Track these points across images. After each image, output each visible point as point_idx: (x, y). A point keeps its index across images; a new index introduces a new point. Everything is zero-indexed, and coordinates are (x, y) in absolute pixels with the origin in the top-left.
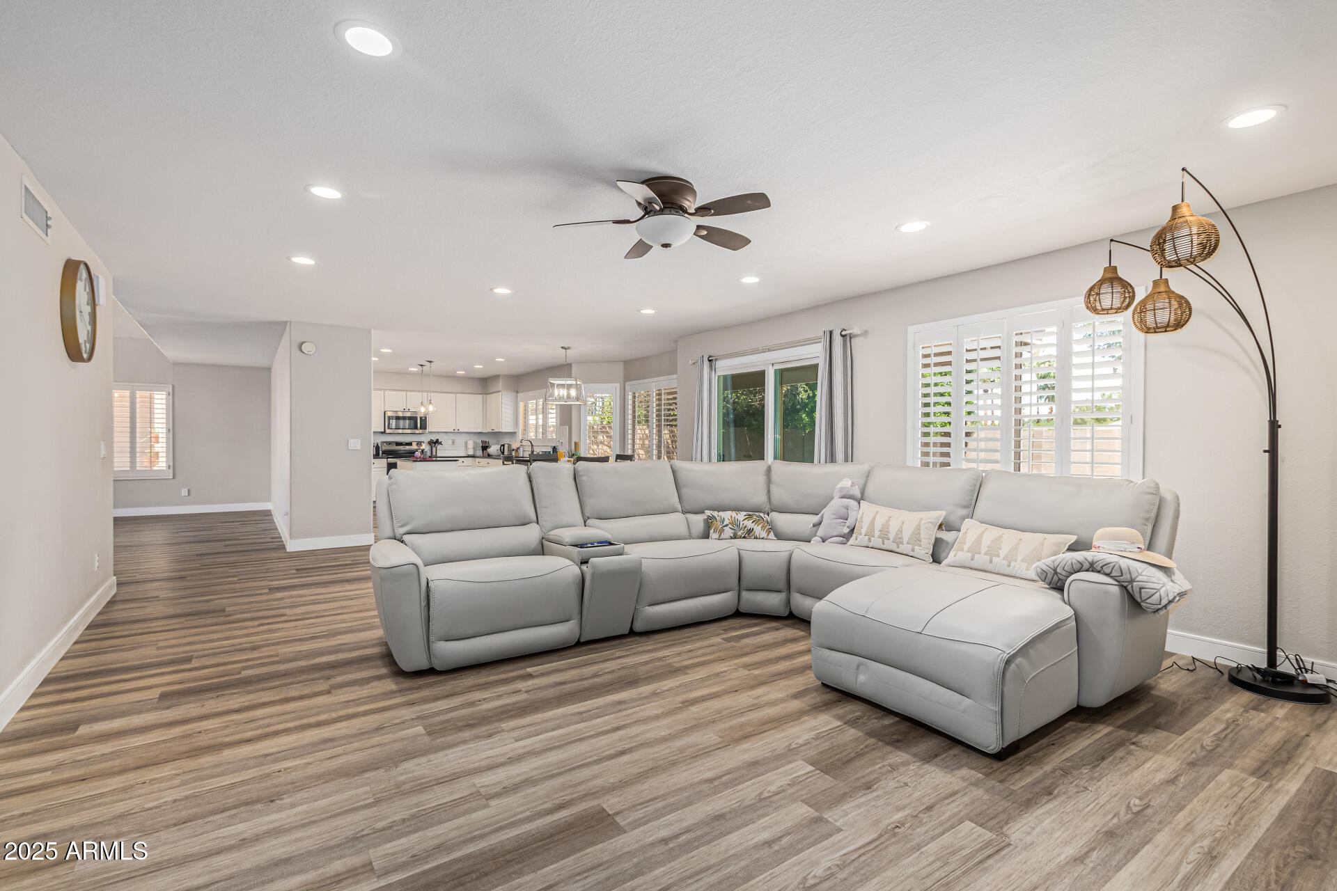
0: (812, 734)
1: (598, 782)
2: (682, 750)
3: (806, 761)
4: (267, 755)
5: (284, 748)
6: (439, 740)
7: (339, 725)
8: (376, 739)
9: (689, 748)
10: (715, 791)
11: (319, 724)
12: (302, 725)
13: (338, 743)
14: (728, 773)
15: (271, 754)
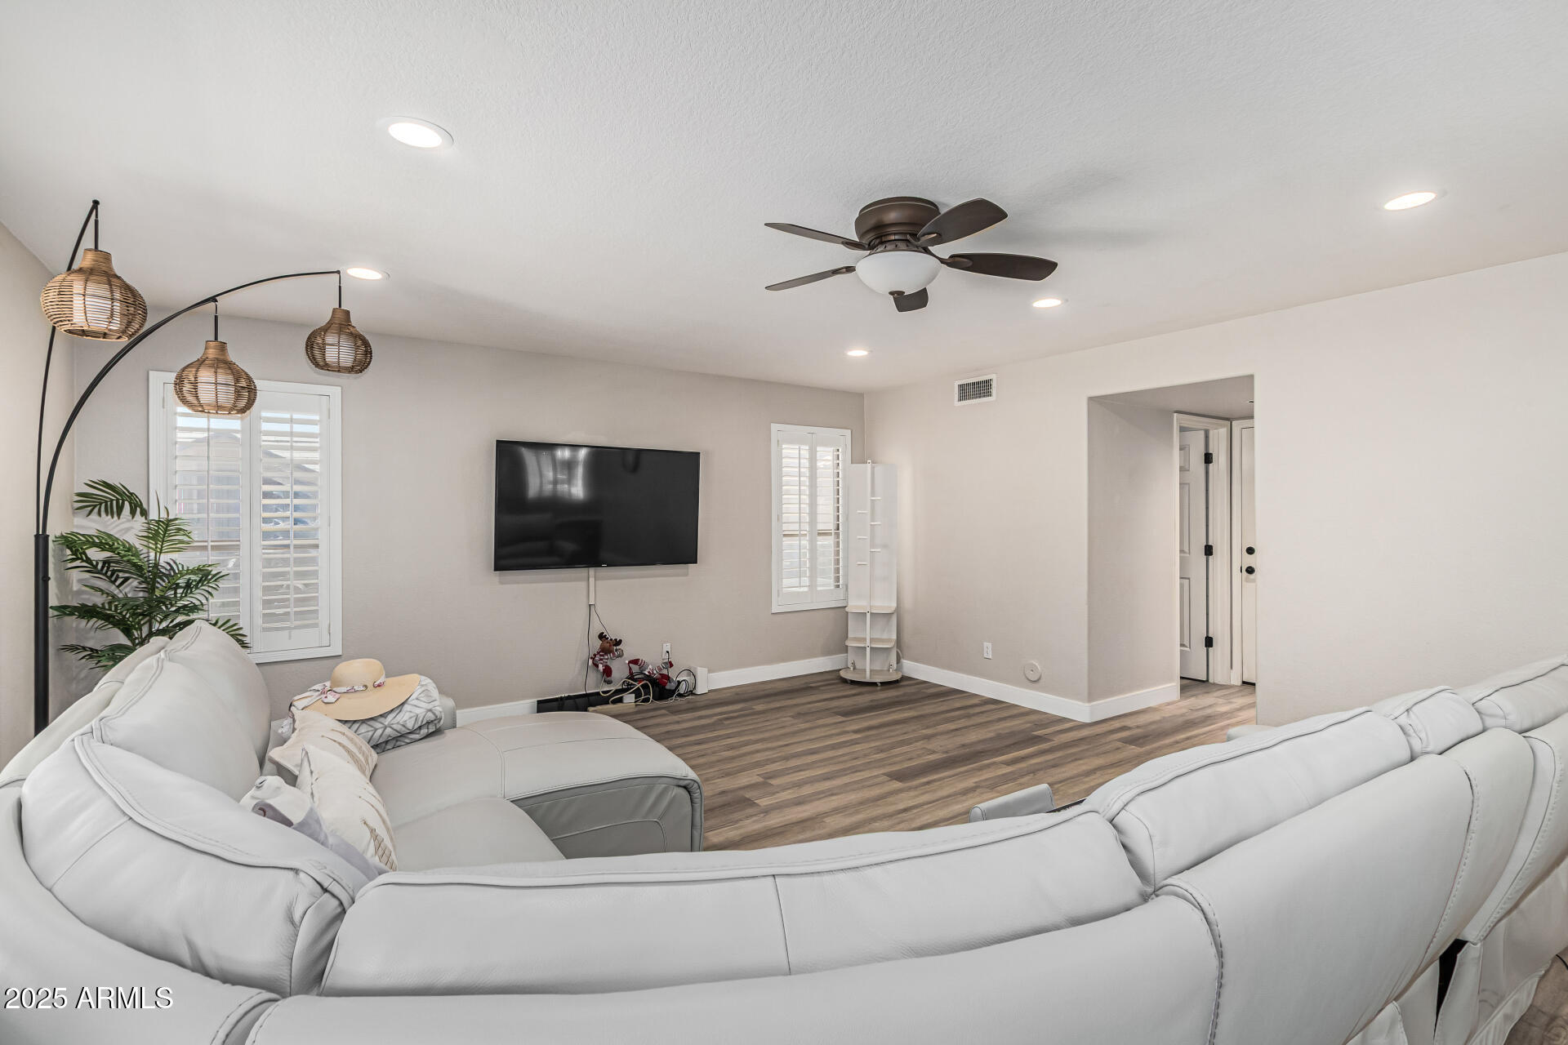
0: (741, 824)
1: (912, 794)
2: (857, 812)
3: (758, 805)
9: (851, 814)
10: (829, 790)
14: (820, 799)
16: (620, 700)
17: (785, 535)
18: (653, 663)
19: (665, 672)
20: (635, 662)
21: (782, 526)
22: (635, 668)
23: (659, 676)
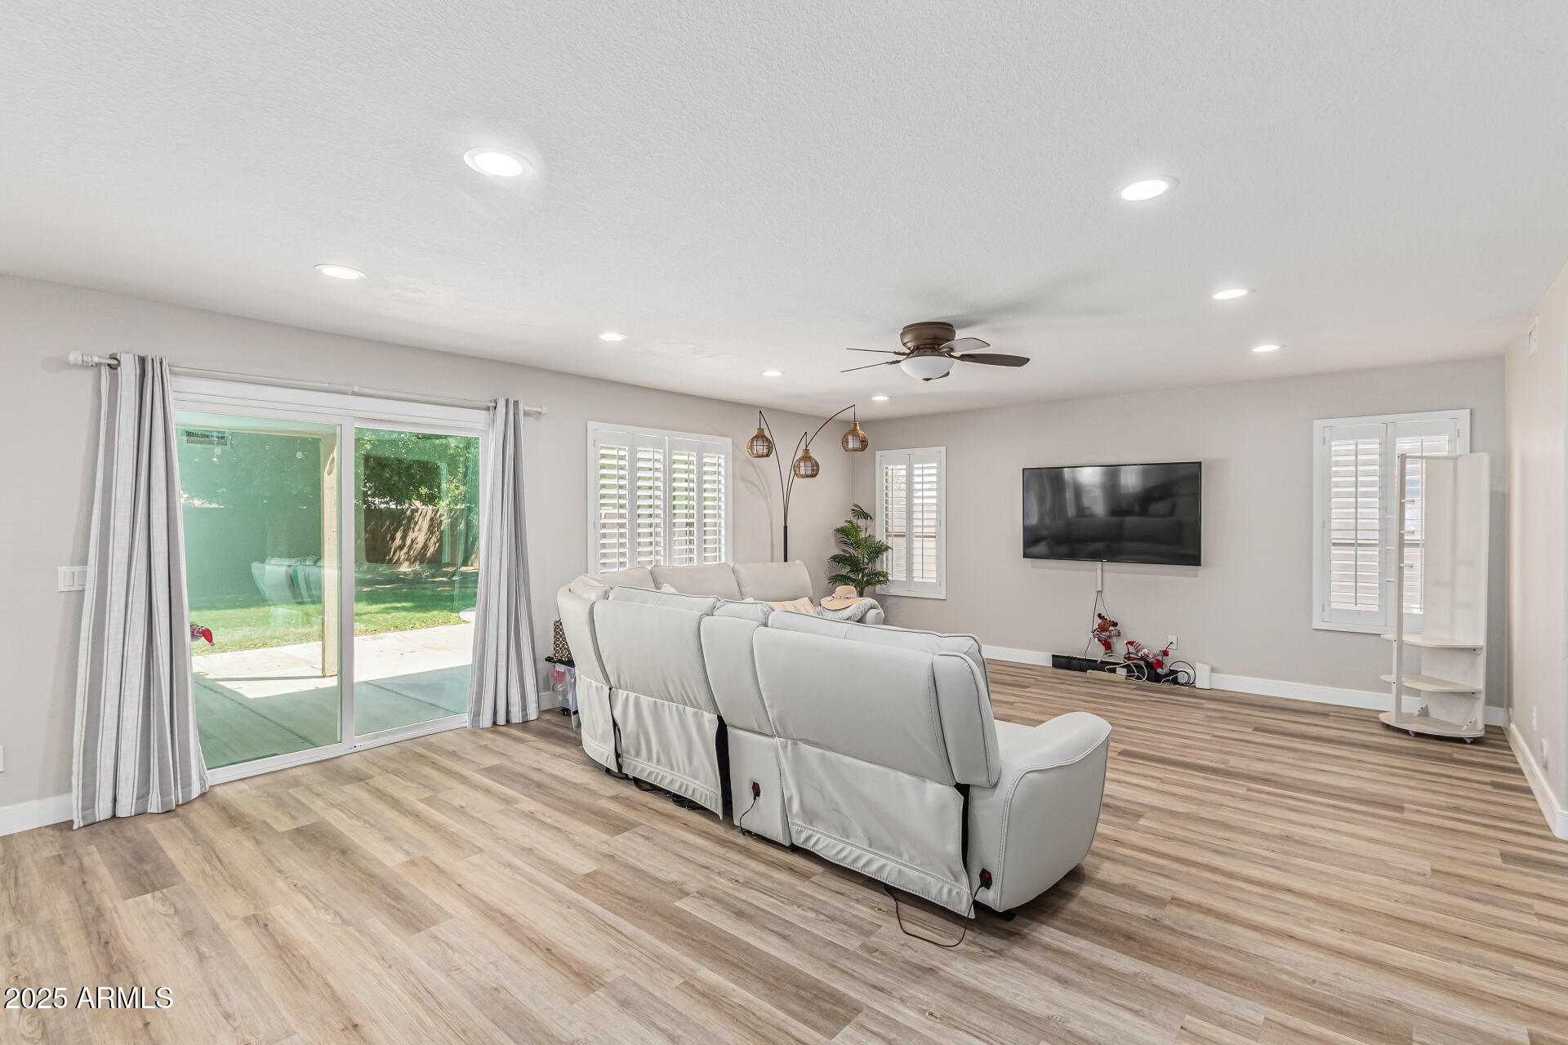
4: (1277, 868)
5: (1260, 867)
6: (1141, 810)
7: (1198, 859)
8: (1181, 833)
11: (1214, 870)
12: (1231, 878)
13: (1213, 847)
15: (1273, 867)
16: (1113, 671)
17: (1334, 544)
18: (1151, 646)
19: (1160, 658)
20: (1131, 643)
21: (1330, 533)
22: (1132, 649)
23: (1155, 661)
